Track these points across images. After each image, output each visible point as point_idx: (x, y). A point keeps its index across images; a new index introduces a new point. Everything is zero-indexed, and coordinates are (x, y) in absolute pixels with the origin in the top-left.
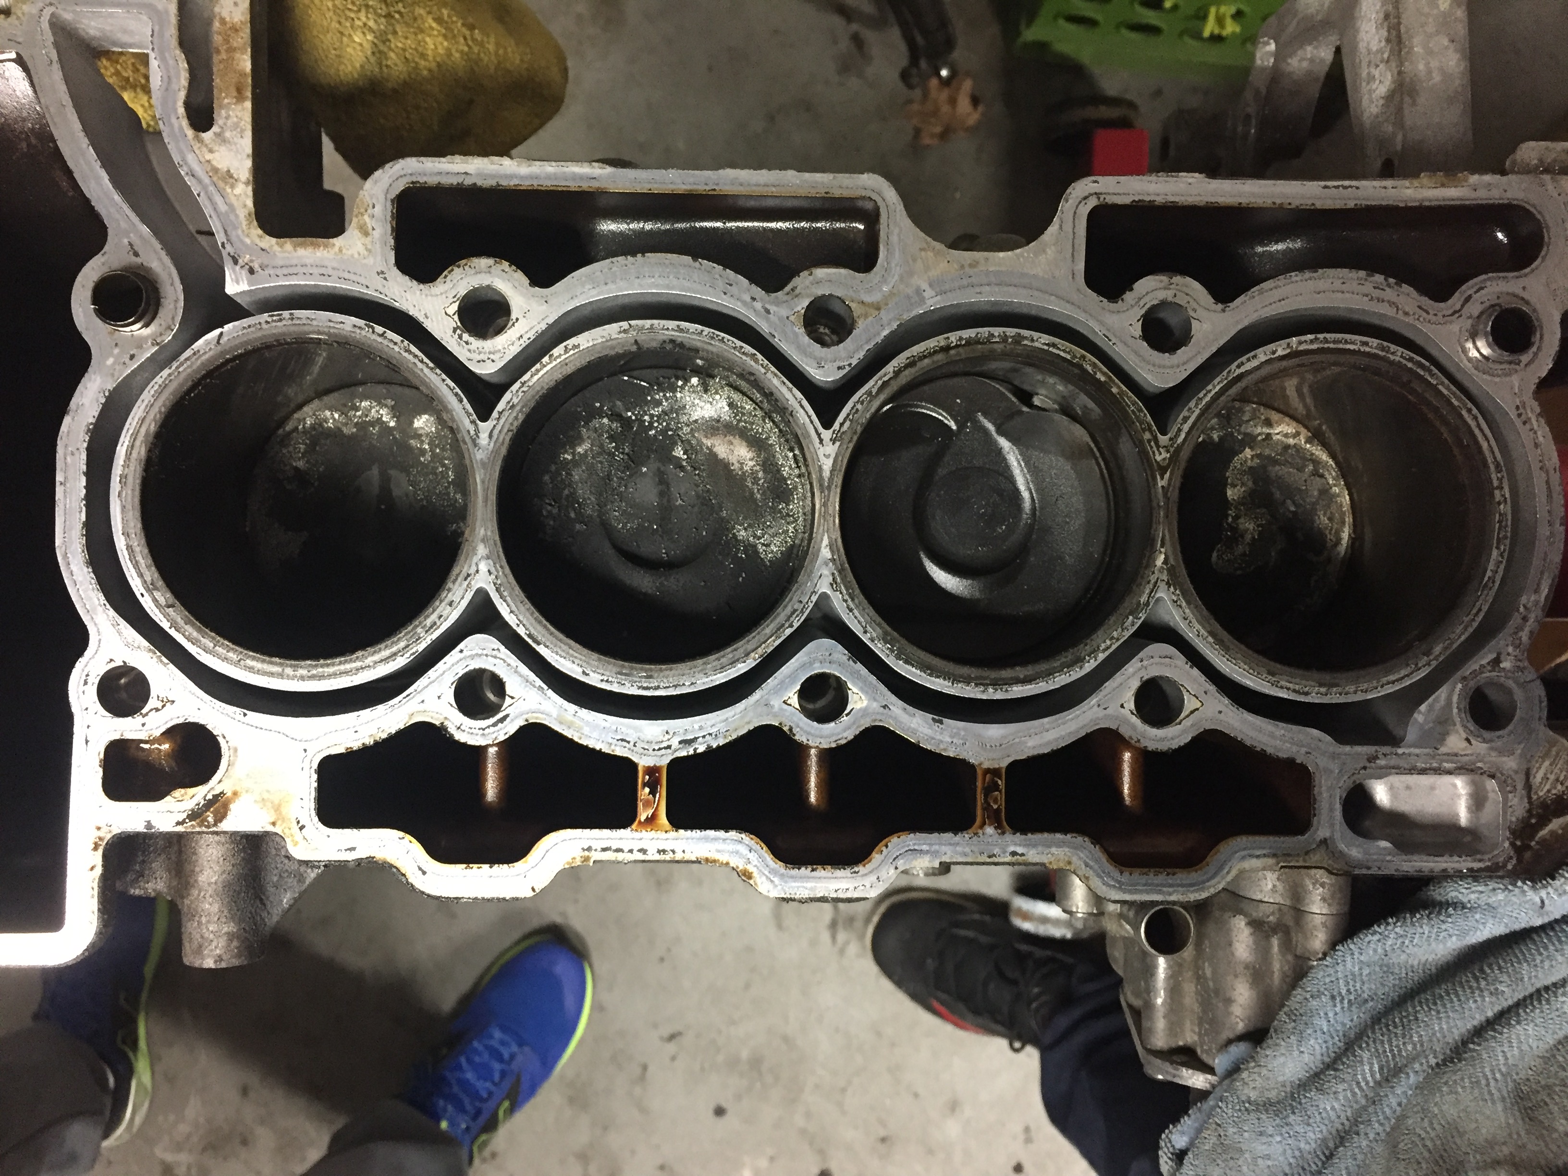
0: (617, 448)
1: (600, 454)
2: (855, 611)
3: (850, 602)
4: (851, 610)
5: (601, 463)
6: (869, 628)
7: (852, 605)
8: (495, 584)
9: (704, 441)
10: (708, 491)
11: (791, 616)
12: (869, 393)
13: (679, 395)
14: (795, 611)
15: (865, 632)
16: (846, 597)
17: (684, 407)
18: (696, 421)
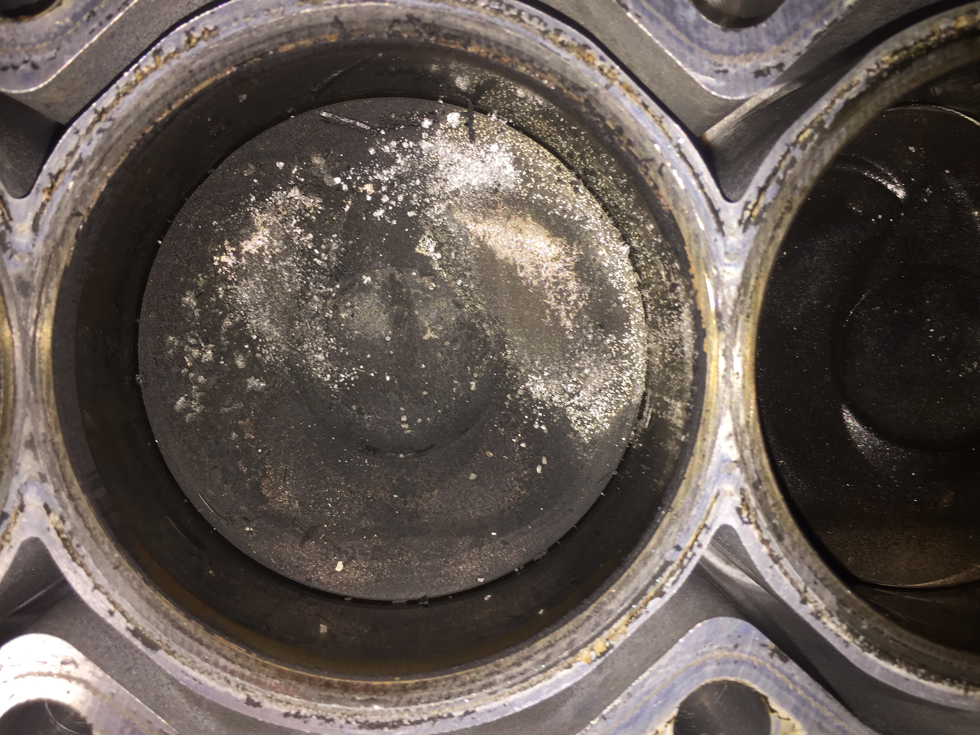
0: (317, 242)
1: (285, 254)
2: (785, 562)
3: (775, 545)
4: (776, 560)
5: (288, 268)
6: (811, 594)
7: (778, 550)
8: (59, 533)
9: (471, 226)
10: (478, 315)
11: (659, 574)
12: (818, 126)
13: (425, 145)
14: (668, 564)
15: (804, 601)
16: (768, 535)
17: (435, 166)
18: (456, 193)
